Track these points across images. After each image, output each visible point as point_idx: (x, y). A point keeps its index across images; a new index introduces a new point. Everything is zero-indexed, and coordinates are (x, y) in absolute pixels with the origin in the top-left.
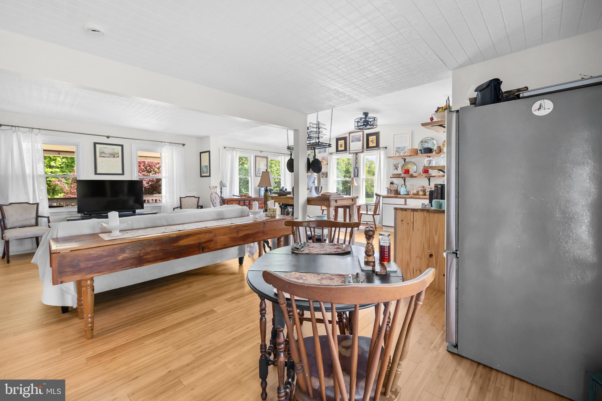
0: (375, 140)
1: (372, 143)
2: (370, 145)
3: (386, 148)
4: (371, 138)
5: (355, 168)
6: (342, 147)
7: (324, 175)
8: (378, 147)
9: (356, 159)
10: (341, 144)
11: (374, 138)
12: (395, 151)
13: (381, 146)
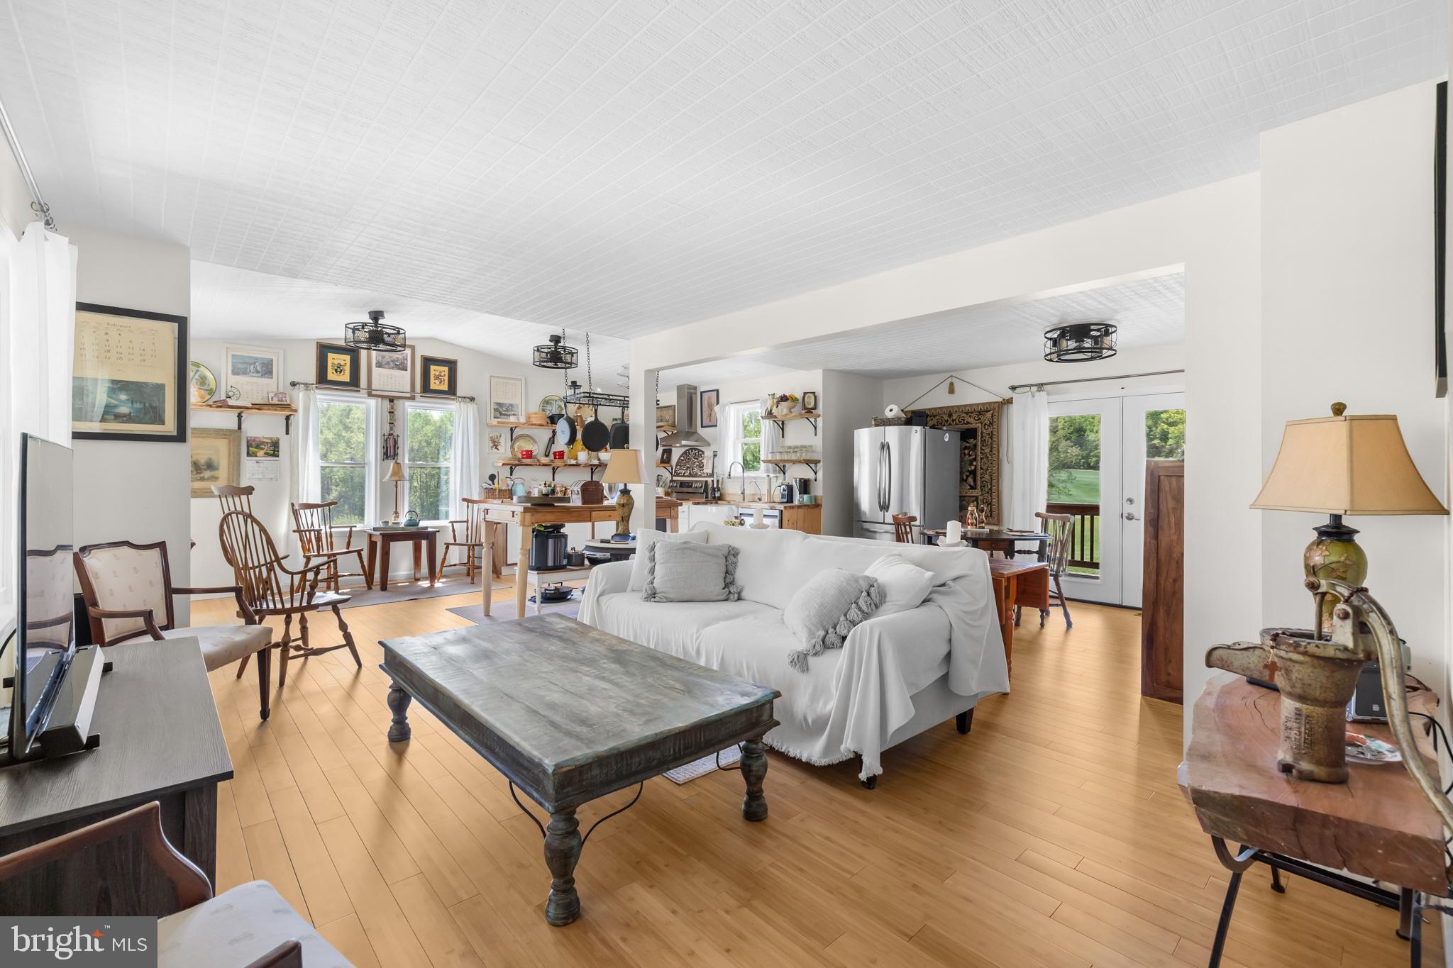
0: (447, 375)
1: (437, 382)
2: (433, 386)
3: (472, 399)
4: (434, 370)
5: (386, 437)
6: (343, 373)
7: (258, 447)
8: (454, 394)
9: (390, 412)
10: (336, 363)
11: (444, 371)
12: (493, 411)
13: (460, 392)
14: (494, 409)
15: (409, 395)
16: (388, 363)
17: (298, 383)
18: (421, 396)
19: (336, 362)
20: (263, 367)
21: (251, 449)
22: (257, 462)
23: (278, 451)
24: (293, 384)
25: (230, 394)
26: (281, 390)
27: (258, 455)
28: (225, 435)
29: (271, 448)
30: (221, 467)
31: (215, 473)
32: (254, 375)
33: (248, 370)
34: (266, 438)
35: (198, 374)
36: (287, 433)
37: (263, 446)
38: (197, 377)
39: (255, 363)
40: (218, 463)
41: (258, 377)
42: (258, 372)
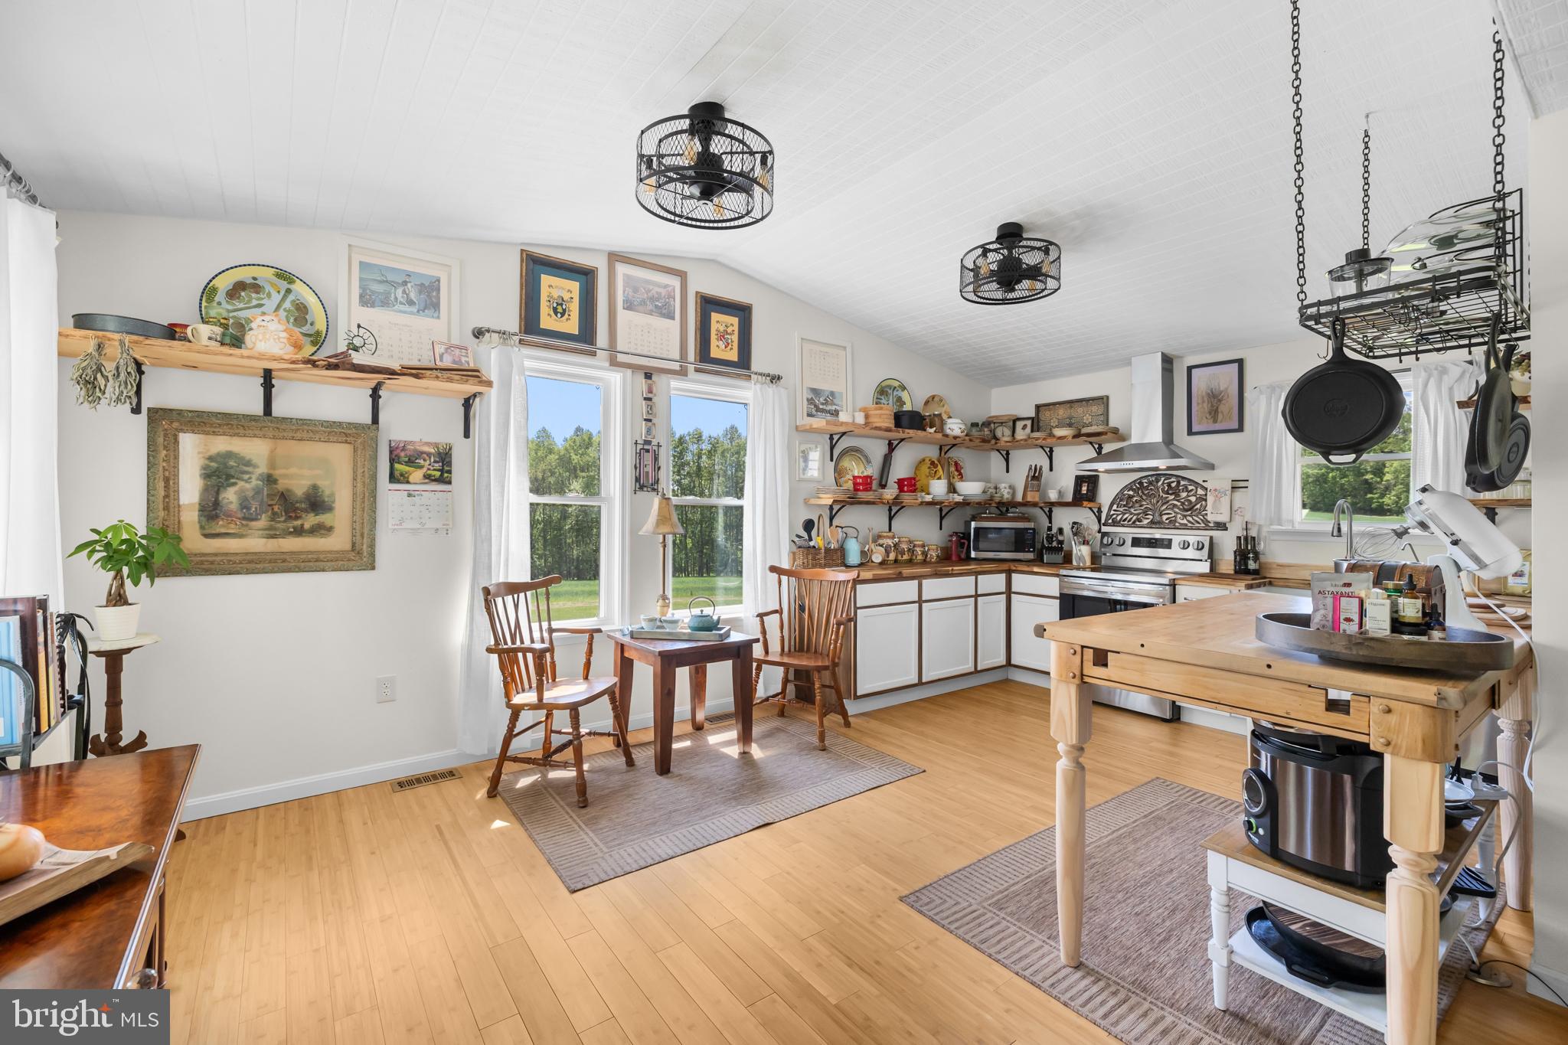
0: (735, 333)
1: (722, 344)
2: (714, 352)
3: (775, 379)
4: (717, 321)
5: (639, 447)
6: (566, 316)
7: (411, 462)
8: (748, 367)
9: (645, 399)
10: (556, 296)
11: (733, 325)
12: (805, 402)
13: (756, 366)
14: (808, 400)
15: (676, 366)
16: (643, 303)
17: (488, 331)
18: (697, 370)
19: (556, 293)
20: (420, 292)
21: (397, 466)
22: (409, 495)
23: (450, 472)
24: (478, 333)
25: (357, 342)
26: (455, 341)
27: (411, 479)
28: (346, 435)
29: (438, 466)
30: (337, 505)
31: (325, 518)
32: (402, 307)
33: (392, 298)
34: (428, 444)
35: (291, 297)
36: (467, 435)
37: (422, 462)
38: (287, 304)
39: (405, 283)
40: (332, 495)
41: (412, 313)
42: (411, 303)
